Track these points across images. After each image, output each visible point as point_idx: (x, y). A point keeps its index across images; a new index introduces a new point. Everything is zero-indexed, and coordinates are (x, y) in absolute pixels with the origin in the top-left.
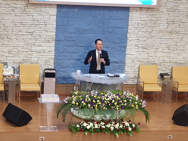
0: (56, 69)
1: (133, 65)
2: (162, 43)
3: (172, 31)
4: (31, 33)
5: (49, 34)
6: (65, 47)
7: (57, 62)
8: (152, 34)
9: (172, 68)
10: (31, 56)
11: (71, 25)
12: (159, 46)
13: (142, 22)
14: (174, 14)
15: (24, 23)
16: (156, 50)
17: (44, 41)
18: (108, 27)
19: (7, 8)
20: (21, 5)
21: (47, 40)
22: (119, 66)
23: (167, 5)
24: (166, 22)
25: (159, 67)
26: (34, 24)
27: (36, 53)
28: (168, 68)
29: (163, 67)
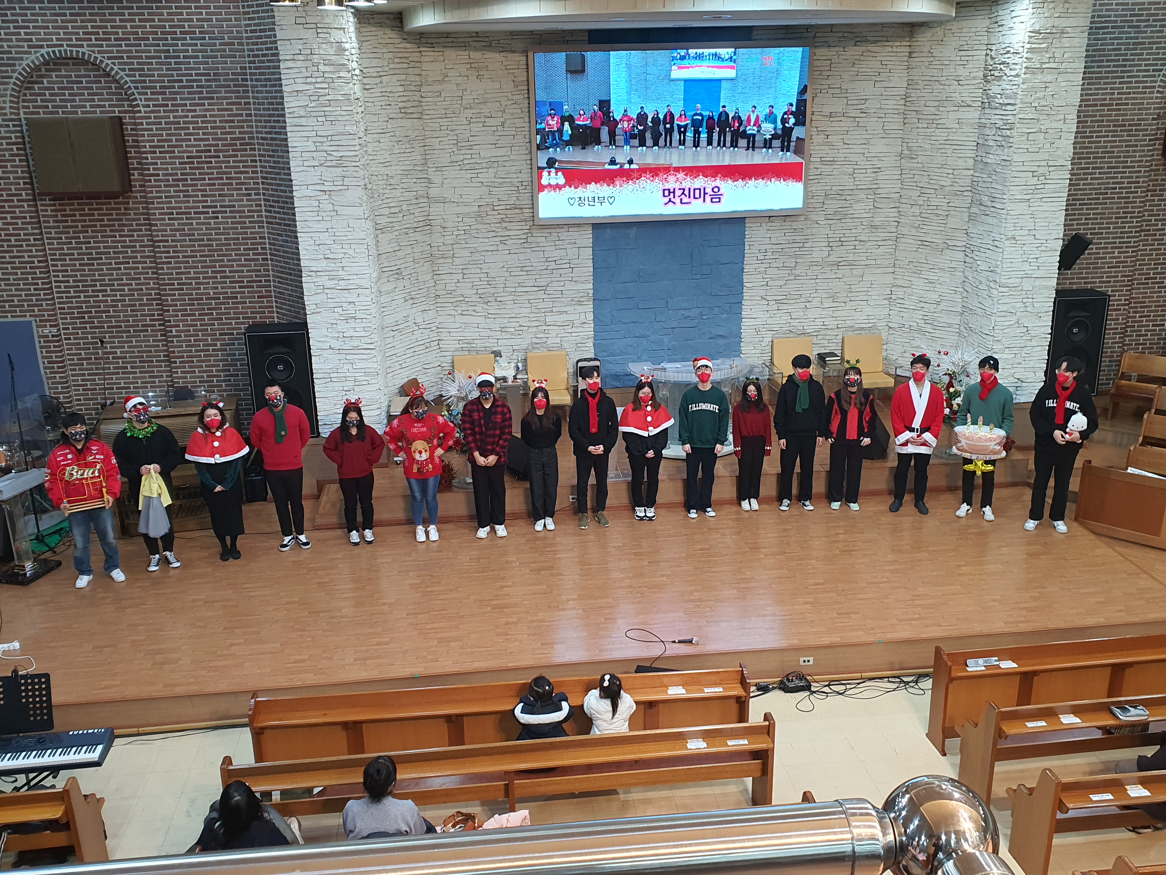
4: (544, 289)
6: (615, 313)
7: (600, 343)
8: (797, 272)
9: (843, 339)
10: (547, 336)
12: (812, 295)
13: (774, 247)
14: (842, 225)
15: (527, 268)
17: (571, 302)
18: (701, 265)
20: (518, 229)
21: (576, 299)
24: (826, 244)
25: (815, 339)
26: (549, 268)
28: (835, 341)
29: (823, 339)
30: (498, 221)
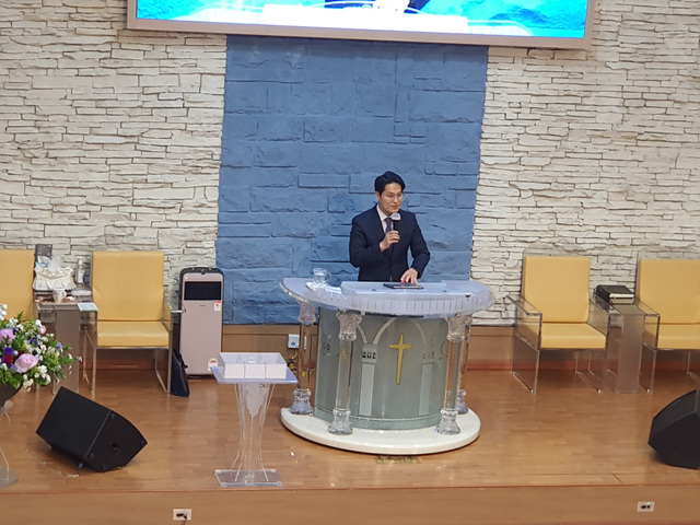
0: (223, 270)
1: (500, 255)
2: (603, 175)
3: (639, 134)
4: (134, 140)
5: (198, 141)
6: (258, 192)
7: (228, 243)
8: (570, 145)
9: (638, 265)
10: (134, 224)
11: (280, 111)
12: (593, 187)
13: (534, 99)
15: (108, 104)
16: (581, 200)
17: (181, 168)
18: (411, 119)
19: (45, 48)
20: (96, 35)
21: (190, 163)
22: (452, 259)
23: (621, 39)
25: (594, 263)
26: (146, 105)
27: (151, 211)
28: (626, 267)
29: (607, 262)
30: (62, 17)
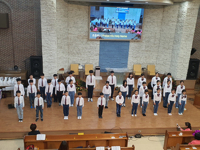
0: (100, 66)
1: (131, 64)
2: (143, 55)
3: (147, 50)
6: (103, 58)
7: (100, 63)
8: (139, 52)
11: (106, 49)
13: (135, 47)
14: (148, 43)
16: (140, 58)
17: (95, 55)
18: (121, 49)
19: (80, 42)
22: (125, 65)
23: (145, 39)
24: (145, 47)
26: (91, 48)
27: (92, 60)
28: (146, 66)
29: (143, 65)
30: (81, 38)
